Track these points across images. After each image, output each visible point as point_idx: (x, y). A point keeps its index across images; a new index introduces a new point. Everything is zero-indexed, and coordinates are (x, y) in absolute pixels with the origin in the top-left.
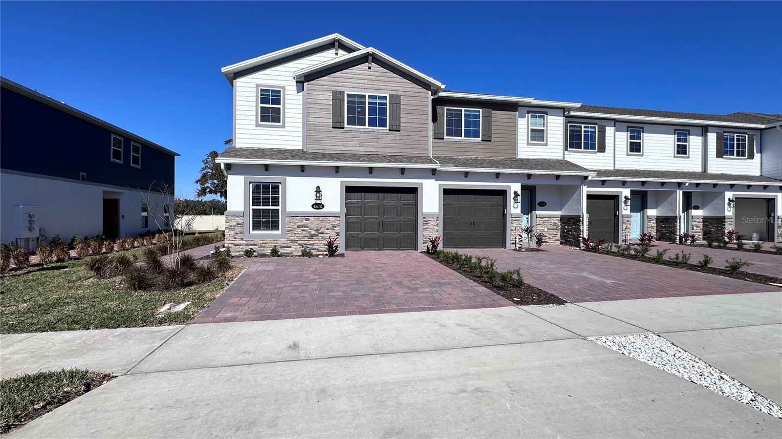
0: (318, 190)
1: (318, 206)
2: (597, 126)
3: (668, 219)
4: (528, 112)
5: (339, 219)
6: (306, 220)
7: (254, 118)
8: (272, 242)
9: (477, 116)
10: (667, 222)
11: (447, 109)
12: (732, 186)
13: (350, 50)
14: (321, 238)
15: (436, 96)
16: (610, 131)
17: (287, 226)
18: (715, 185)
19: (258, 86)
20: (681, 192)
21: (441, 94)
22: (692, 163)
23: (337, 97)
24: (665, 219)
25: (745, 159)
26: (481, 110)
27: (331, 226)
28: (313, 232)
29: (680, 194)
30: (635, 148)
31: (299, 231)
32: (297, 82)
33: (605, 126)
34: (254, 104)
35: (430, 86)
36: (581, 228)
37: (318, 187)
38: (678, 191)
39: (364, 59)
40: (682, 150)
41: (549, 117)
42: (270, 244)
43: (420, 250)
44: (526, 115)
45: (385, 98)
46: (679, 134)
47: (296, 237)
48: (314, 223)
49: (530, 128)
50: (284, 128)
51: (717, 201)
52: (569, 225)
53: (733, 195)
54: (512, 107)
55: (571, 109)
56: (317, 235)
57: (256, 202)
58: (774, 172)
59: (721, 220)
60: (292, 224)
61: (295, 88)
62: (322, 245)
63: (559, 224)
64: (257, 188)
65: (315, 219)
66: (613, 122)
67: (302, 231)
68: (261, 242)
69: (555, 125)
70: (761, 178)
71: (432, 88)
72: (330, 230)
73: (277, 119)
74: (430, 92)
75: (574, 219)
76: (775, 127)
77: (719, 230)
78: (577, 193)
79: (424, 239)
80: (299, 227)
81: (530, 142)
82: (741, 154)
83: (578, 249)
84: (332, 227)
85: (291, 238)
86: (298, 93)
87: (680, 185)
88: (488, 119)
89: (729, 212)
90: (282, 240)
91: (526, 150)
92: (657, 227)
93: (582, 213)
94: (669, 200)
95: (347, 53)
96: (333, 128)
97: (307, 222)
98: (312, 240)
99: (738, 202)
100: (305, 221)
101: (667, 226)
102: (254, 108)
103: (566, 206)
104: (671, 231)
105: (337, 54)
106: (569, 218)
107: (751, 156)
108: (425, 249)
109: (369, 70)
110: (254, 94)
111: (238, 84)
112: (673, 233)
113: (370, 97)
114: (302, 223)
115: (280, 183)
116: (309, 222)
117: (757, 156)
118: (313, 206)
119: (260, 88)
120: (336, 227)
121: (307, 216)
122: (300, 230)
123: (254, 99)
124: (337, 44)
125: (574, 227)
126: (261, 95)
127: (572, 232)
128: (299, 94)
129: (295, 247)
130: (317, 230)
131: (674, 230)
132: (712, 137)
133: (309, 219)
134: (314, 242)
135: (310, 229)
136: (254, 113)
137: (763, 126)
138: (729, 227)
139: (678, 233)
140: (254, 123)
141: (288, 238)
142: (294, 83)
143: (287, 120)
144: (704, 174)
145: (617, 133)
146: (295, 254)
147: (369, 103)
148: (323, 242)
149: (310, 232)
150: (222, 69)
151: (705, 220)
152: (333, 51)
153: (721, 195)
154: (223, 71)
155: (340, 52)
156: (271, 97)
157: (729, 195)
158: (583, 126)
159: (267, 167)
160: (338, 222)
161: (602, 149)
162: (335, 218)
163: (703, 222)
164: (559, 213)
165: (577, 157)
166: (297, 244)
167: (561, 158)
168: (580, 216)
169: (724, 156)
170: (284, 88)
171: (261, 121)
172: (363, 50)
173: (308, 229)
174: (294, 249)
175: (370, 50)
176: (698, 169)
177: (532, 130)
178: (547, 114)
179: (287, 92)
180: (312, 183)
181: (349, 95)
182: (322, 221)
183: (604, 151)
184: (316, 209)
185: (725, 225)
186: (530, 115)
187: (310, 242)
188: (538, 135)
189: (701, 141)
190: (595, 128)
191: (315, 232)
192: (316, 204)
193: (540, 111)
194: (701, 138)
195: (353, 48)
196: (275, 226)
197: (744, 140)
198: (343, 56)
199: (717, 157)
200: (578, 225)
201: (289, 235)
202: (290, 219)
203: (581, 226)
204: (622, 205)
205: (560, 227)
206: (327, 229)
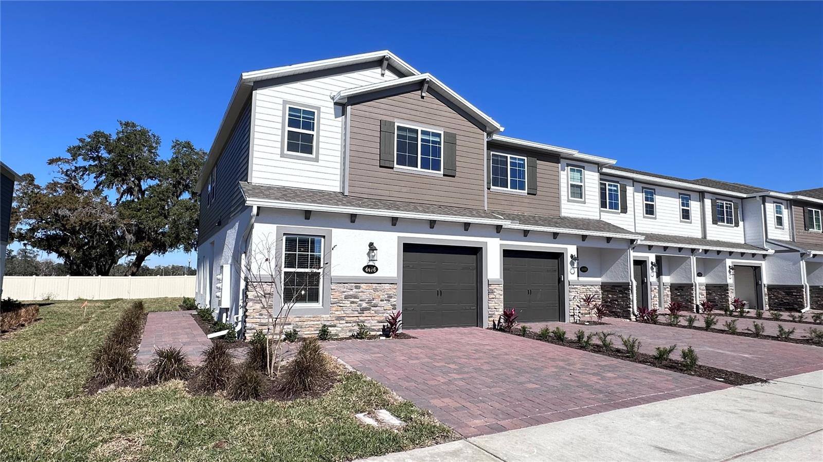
0: (372, 248)
1: (370, 269)
2: (619, 185)
3: (684, 287)
4: (568, 165)
5: (395, 286)
6: (356, 287)
7: (279, 145)
8: (312, 319)
9: (523, 166)
10: (682, 290)
11: (493, 154)
12: (731, 253)
13: (400, 74)
14: (373, 312)
15: (490, 139)
16: (630, 190)
17: (332, 296)
18: (719, 252)
19: (285, 102)
20: (695, 258)
21: (495, 137)
22: (692, 230)
23: (385, 128)
24: (680, 287)
25: (732, 227)
26: (526, 158)
27: (386, 296)
28: (364, 305)
29: (693, 259)
30: (650, 210)
31: (347, 303)
32: (336, 104)
33: (626, 185)
34: (280, 126)
35: (485, 127)
36: (631, 297)
37: (371, 245)
38: (692, 257)
39: (420, 85)
40: (686, 215)
41: (586, 172)
42: (309, 323)
43: (485, 325)
44: (566, 168)
45: (439, 135)
46: (683, 199)
47: (343, 312)
48: (366, 292)
49: (570, 182)
50: (318, 162)
51: (718, 268)
52: (613, 293)
53: (732, 262)
54: (554, 157)
55: (604, 165)
56: (368, 309)
57: (290, 263)
58: (755, 241)
59: (724, 288)
60: (338, 292)
61: (332, 111)
62: (376, 321)
63: (600, 292)
64: (291, 242)
65: (367, 286)
66: (631, 181)
67: (351, 303)
68: (298, 319)
69: (591, 180)
70: (745, 245)
71: (487, 129)
72: (385, 302)
73: (308, 149)
74: (485, 134)
75: (620, 286)
76: (755, 197)
77: (723, 298)
78: (622, 258)
79: (490, 313)
80: (346, 297)
81: (570, 198)
82: (729, 221)
83: (628, 320)
84: (388, 297)
85: (336, 312)
86: (335, 118)
87: (693, 250)
88: (533, 167)
89: (730, 280)
90: (324, 316)
91: (569, 209)
92: (671, 295)
93: (631, 281)
94: (683, 266)
95: (397, 78)
96: (381, 167)
97: (357, 290)
98: (363, 315)
99: (735, 268)
100: (355, 290)
101: (683, 294)
102: (279, 132)
103: (608, 271)
104: (688, 300)
105: (383, 75)
106: (613, 286)
107: (737, 225)
108: (491, 325)
109: (422, 100)
110: (280, 113)
111: (258, 97)
112: (690, 302)
113: (423, 132)
114: (351, 293)
115: (324, 237)
116: (360, 290)
117: (741, 223)
118: (364, 269)
119: (288, 106)
120: (391, 297)
121: (357, 283)
122: (349, 302)
123: (280, 120)
124: (385, 63)
125: (621, 295)
126: (290, 115)
127: (618, 302)
128: (337, 119)
129: (341, 325)
130: (369, 302)
131: (690, 298)
132: (708, 202)
133: (360, 287)
134: (366, 318)
135: (361, 301)
136: (279, 139)
137: (745, 196)
138: (732, 296)
139: (695, 302)
140: (278, 151)
141: (332, 313)
142: (332, 105)
143: (321, 151)
144: (704, 240)
145: (635, 193)
146: (341, 335)
147: (423, 140)
148: (376, 318)
149: (360, 305)
150: (243, 74)
151: (708, 287)
152: (379, 70)
153: (722, 261)
154: (244, 78)
155: (387, 73)
156: (301, 119)
157: (729, 262)
158: (607, 183)
159: (308, 214)
160: (394, 291)
161: (624, 210)
162: (391, 285)
163: (707, 290)
164: (599, 280)
165: (612, 217)
166: (344, 322)
167: (598, 218)
168: (629, 283)
169: (718, 223)
170: (319, 109)
171: (288, 150)
172: (418, 76)
173: (358, 300)
174: (340, 329)
175: (427, 76)
176: (699, 235)
177: (572, 186)
178: (584, 169)
179: (322, 115)
180: (362, 237)
181: (399, 128)
182: (375, 290)
183: (626, 212)
184: (368, 273)
185: (728, 293)
186: (569, 167)
187: (361, 318)
188: (577, 191)
189: (699, 206)
190: (616, 186)
191: (366, 305)
192: (369, 266)
193: (578, 165)
194: (699, 203)
195: (405, 73)
196: (313, 296)
197: (731, 208)
198: (391, 79)
199: (713, 223)
200: (626, 294)
201: (334, 309)
202: (336, 287)
203: (631, 295)
204: (649, 271)
205: (601, 296)
206: (381, 301)
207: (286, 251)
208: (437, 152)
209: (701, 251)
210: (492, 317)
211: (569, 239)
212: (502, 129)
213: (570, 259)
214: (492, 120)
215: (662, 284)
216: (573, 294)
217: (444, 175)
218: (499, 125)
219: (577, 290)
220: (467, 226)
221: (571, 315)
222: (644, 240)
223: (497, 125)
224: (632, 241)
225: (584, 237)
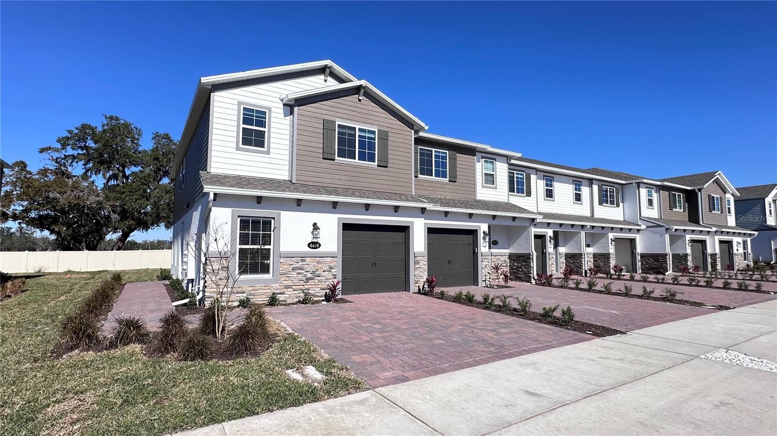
0: (315, 227)
1: (314, 245)
2: (524, 174)
3: (575, 256)
4: (482, 157)
5: (336, 259)
6: (302, 261)
7: (235, 140)
8: (263, 288)
9: (444, 158)
10: (574, 258)
11: (420, 148)
12: (612, 228)
13: (341, 80)
14: (317, 281)
15: (417, 136)
16: (533, 178)
17: (281, 269)
18: (603, 228)
19: (240, 103)
20: (584, 233)
21: (421, 134)
22: (583, 210)
23: (328, 126)
24: (572, 256)
25: (614, 207)
26: (447, 152)
27: (328, 267)
28: (309, 275)
29: (583, 233)
30: (549, 194)
31: (294, 274)
32: (284, 105)
33: (530, 174)
34: (235, 124)
35: (413, 126)
36: (532, 265)
37: (315, 224)
38: (582, 232)
39: (357, 90)
40: (578, 198)
41: (497, 163)
42: (260, 291)
43: (412, 291)
44: (481, 160)
45: (374, 132)
46: (576, 185)
47: (290, 282)
48: (310, 265)
49: (484, 172)
50: (269, 154)
51: (603, 241)
52: (518, 262)
53: (613, 236)
54: (471, 151)
55: (512, 157)
56: (313, 279)
57: (244, 239)
58: (631, 218)
59: (606, 256)
60: (285, 265)
61: (282, 111)
62: (319, 289)
63: (508, 261)
64: (245, 223)
65: (311, 260)
66: (535, 171)
67: (298, 274)
68: (251, 288)
69: (502, 170)
70: (624, 222)
71: (415, 128)
72: (327, 272)
73: (260, 144)
74: (413, 132)
75: (524, 256)
76: (632, 183)
77: (605, 265)
78: (525, 233)
79: (416, 280)
80: (294, 269)
81: (484, 185)
82: (612, 203)
83: (529, 284)
84: (330, 268)
85: (285, 282)
86: (285, 117)
87: (583, 226)
88: (453, 160)
89: (612, 250)
90: (274, 285)
91: (483, 194)
92: (566, 263)
93: (532, 252)
94: (575, 239)
95: (338, 83)
96: (324, 159)
97: (303, 263)
98: (308, 284)
99: (616, 240)
100: (300, 263)
101: (575, 261)
102: (235, 129)
103: (515, 244)
104: (578, 266)
105: (326, 81)
106: (518, 256)
107: (618, 206)
108: (416, 290)
109: (359, 102)
110: (236, 113)
111: (216, 98)
112: (580, 268)
113: (360, 130)
114: (298, 265)
115: (274, 218)
116: (305, 263)
117: (621, 204)
118: (309, 245)
119: (242, 107)
120: (332, 268)
121: (303, 257)
122: (296, 273)
123: (235, 118)
124: (328, 71)
125: (524, 264)
126: (244, 114)
127: (522, 269)
128: (286, 118)
129: (289, 293)
130: (313, 273)
131: (580, 265)
132: (595, 188)
133: (305, 260)
134: (310, 286)
135: (306, 272)
136: (235, 134)
137: (624, 182)
138: (613, 263)
139: (584, 268)
140: (234, 145)
141: (281, 283)
142: (281, 106)
143: (272, 145)
144: (592, 218)
145: (538, 180)
146: (289, 301)
147: (360, 136)
148: (319, 286)
149: (305, 276)
150: (202, 78)
151: (596, 256)
152: (322, 77)
153: (606, 235)
154: (202, 81)
155: (329, 79)
156: (255, 118)
157: (611, 236)
158: (515, 172)
159: (259, 199)
160: (335, 263)
161: (529, 194)
162: (332, 258)
163: (594, 258)
164: (507, 251)
165: (518, 200)
166: (292, 290)
167: (507, 201)
168: (530, 254)
169: (603, 204)
170: (270, 109)
171: (243, 144)
172: (356, 83)
173: (303, 271)
174: (288, 296)
175: (363, 82)
176: (589, 214)
177: (486, 174)
178: (496, 161)
179: (273, 114)
180: (308, 218)
181: (339, 126)
182: (319, 263)
183: (530, 196)
184: (312, 248)
185: (610, 260)
186: (484, 159)
187: (306, 287)
188: (490, 179)
189: (588, 191)
190: (522, 175)
191: (311, 275)
192: (313, 243)
193: (491, 157)
194: (588, 188)
195: (345, 79)
196: (265, 269)
197: (613, 192)
198: (332, 85)
199: (599, 205)
200: (528, 262)
201: (283, 279)
202: (284, 260)
203: (532, 263)
204: (548, 244)
205: (509, 264)
206: (324, 271)
207: (240, 231)
208: (372, 146)
209: (588, 227)
210: (417, 283)
211: (482, 218)
212: (427, 128)
213: (482, 235)
214: (418, 120)
215: (558, 254)
216: (485, 263)
217: (378, 166)
218: (424, 125)
219: (488, 260)
220: (396, 208)
221: (483, 281)
222: (543, 218)
223: (423, 125)
224: (533, 220)
225: (494, 217)
